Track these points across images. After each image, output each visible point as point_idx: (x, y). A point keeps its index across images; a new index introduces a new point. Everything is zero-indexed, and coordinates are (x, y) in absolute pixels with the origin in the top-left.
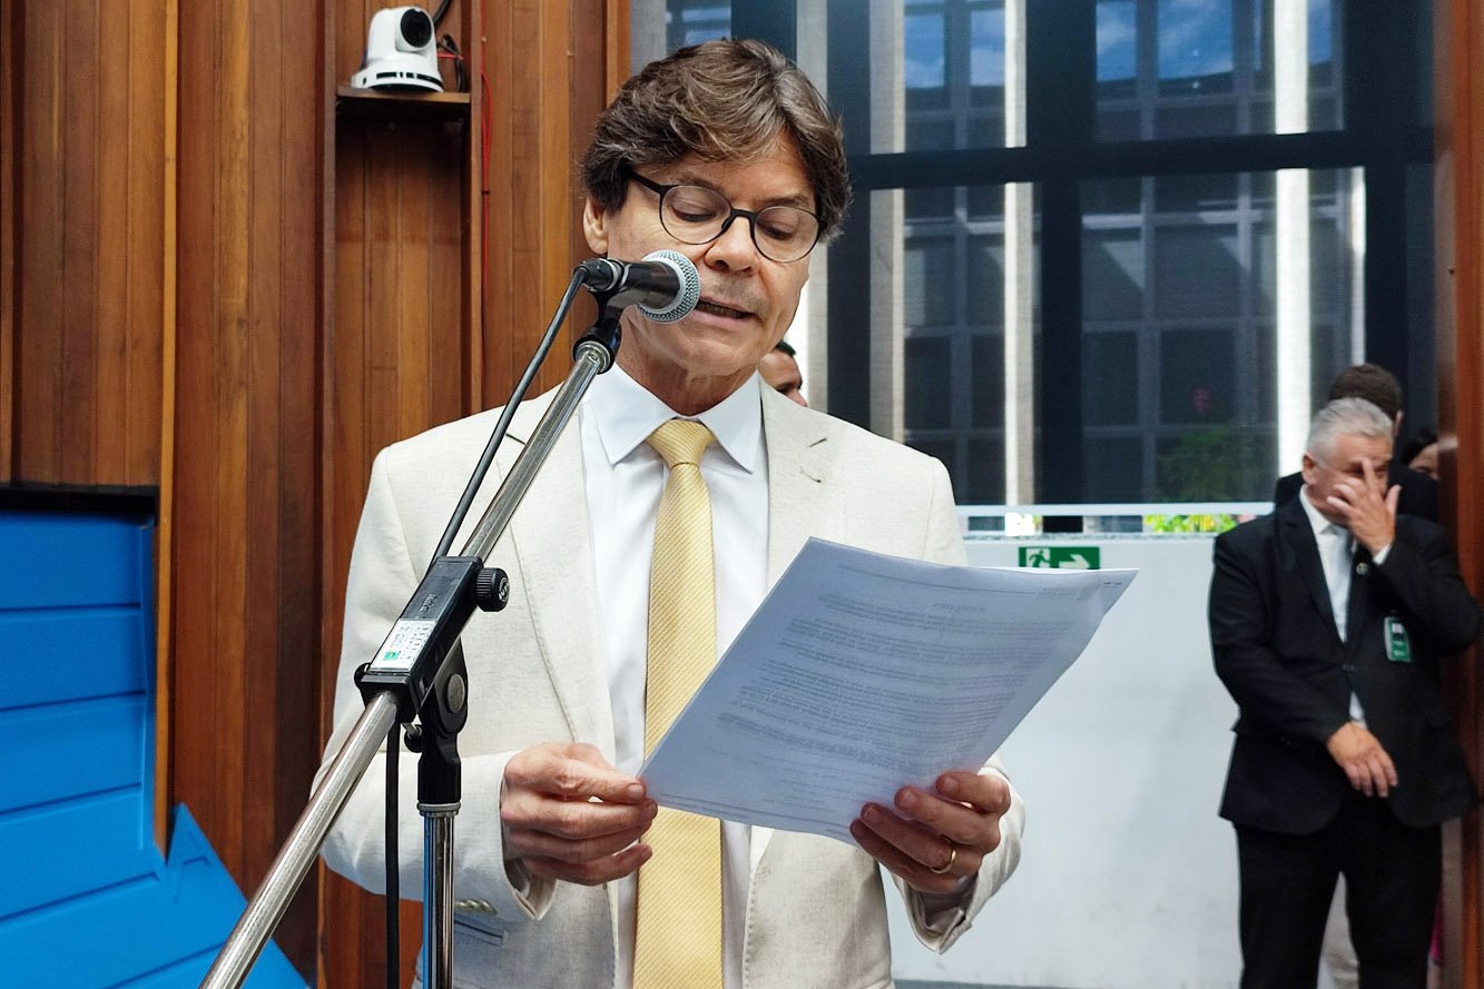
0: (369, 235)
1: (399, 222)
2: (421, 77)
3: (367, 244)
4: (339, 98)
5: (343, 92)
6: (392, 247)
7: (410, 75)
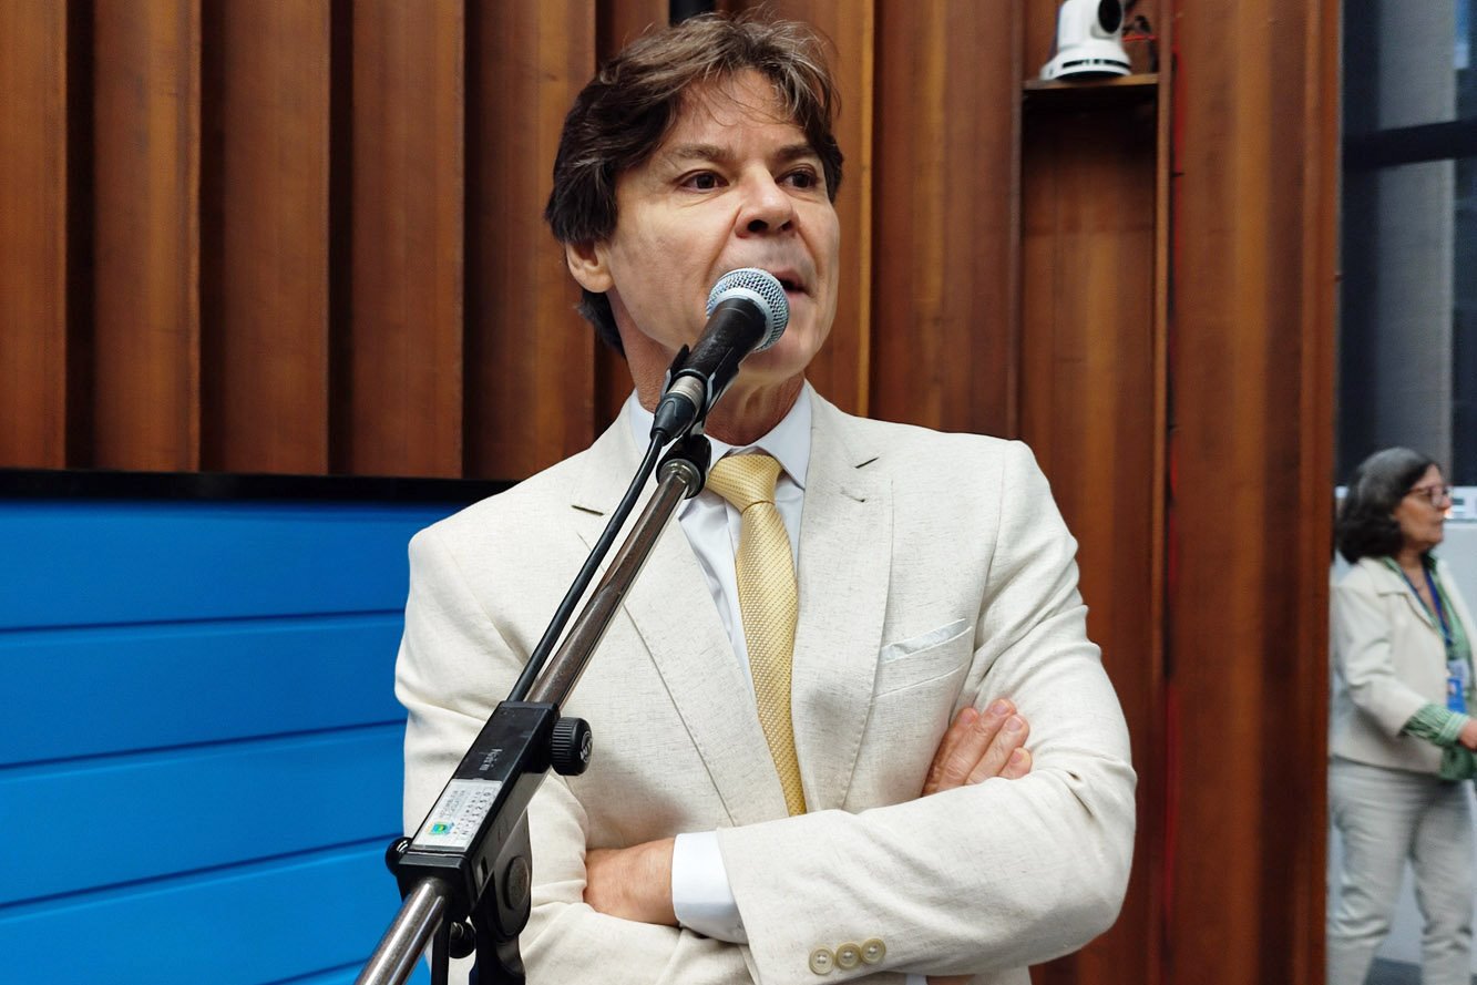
0: (1060, 228)
2: (1108, 62)
4: (1026, 92)
5: (1030, 84)
6: (1082, 237)
7: (1097, 61)
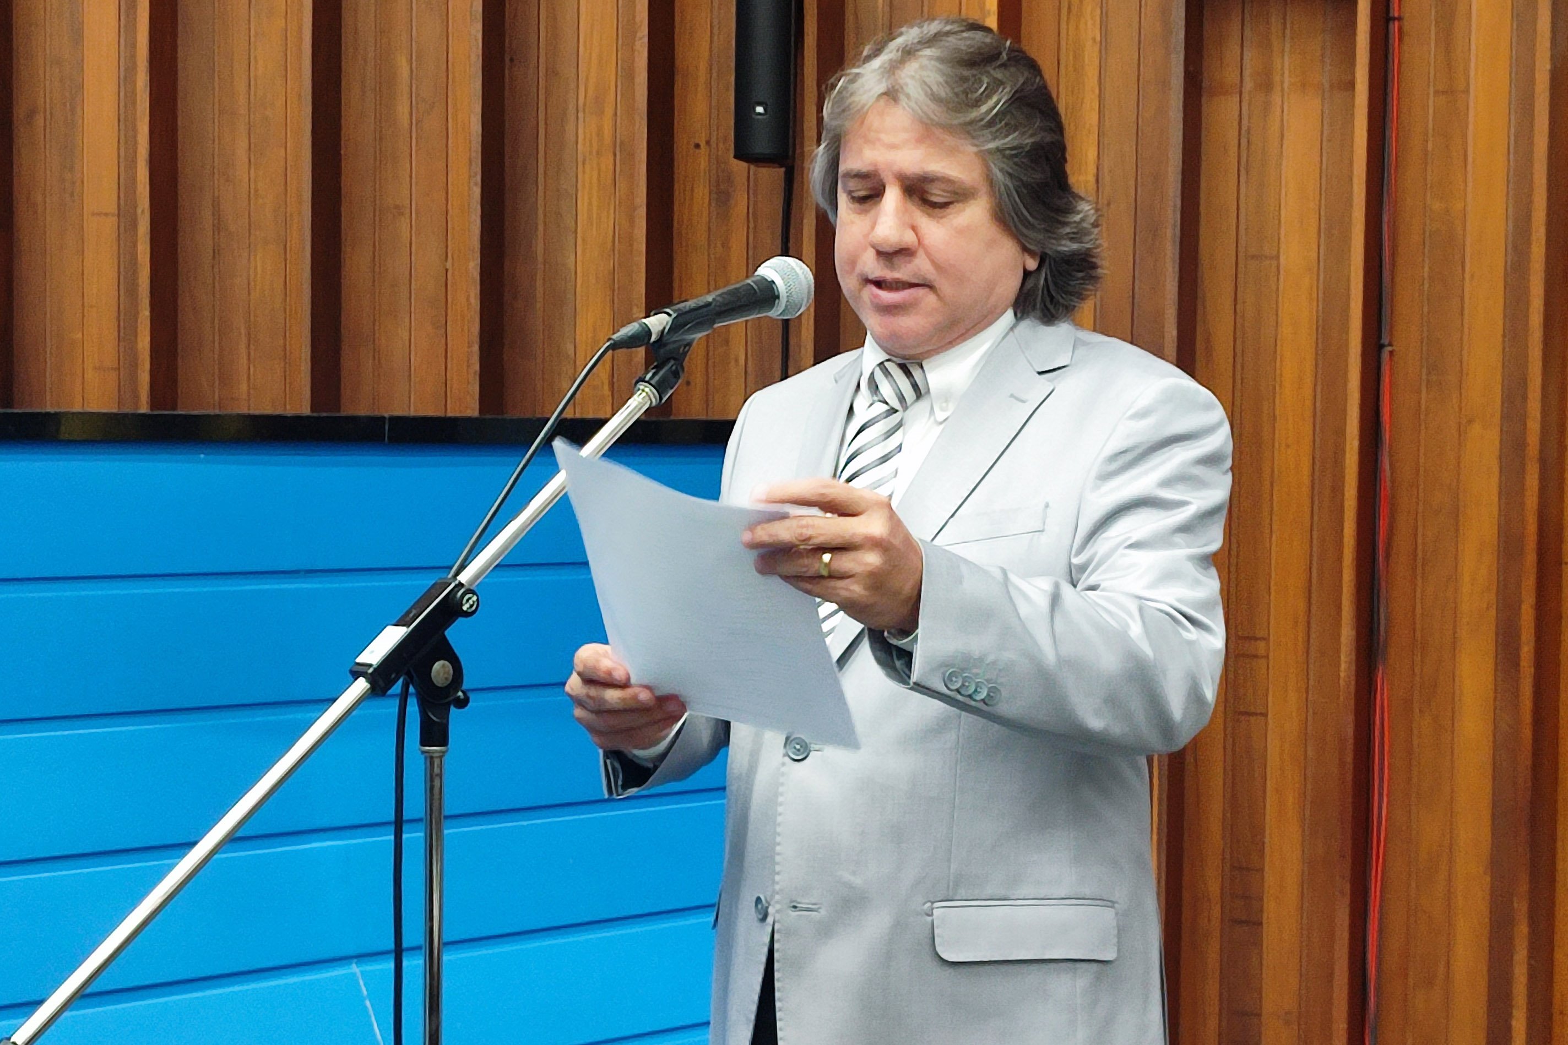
0: (1248, 85)
1: (1286, 64)
3: (1246, 97)
6: (1276, 98)
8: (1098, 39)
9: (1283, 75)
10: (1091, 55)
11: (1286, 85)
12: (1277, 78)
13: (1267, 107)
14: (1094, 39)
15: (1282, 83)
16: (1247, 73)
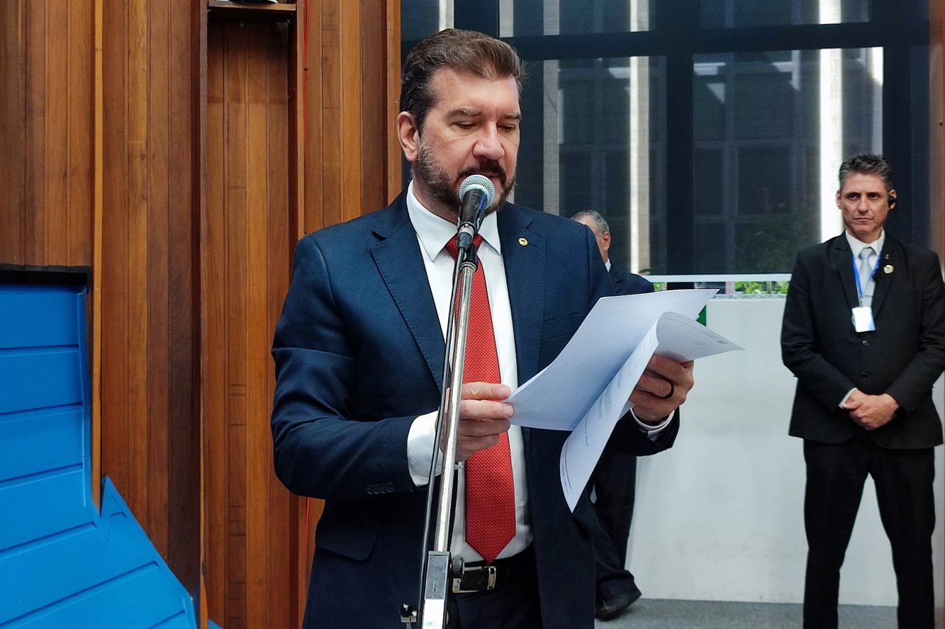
1: (247, 89)
3: (226, 104)
4: (209, 7)
5: (212, 3)
6: (242, 106)
8: (146, 69)
9: (245, 94)
10: (142, 79)
11: (247, 100)
12: (242, 97)
13: (237, 111)
14: (143, 70)
15: (245, 99)
16: (226, 92)
